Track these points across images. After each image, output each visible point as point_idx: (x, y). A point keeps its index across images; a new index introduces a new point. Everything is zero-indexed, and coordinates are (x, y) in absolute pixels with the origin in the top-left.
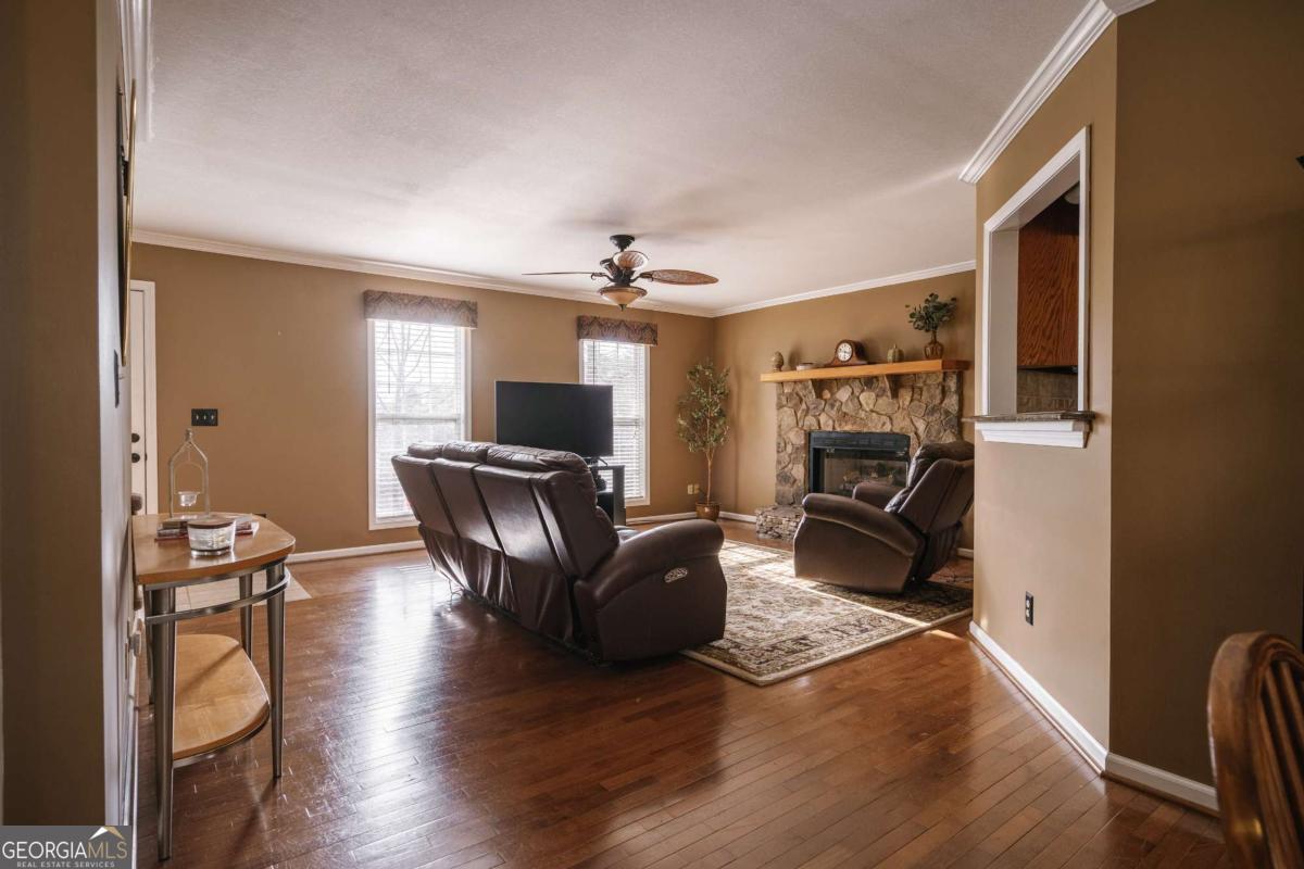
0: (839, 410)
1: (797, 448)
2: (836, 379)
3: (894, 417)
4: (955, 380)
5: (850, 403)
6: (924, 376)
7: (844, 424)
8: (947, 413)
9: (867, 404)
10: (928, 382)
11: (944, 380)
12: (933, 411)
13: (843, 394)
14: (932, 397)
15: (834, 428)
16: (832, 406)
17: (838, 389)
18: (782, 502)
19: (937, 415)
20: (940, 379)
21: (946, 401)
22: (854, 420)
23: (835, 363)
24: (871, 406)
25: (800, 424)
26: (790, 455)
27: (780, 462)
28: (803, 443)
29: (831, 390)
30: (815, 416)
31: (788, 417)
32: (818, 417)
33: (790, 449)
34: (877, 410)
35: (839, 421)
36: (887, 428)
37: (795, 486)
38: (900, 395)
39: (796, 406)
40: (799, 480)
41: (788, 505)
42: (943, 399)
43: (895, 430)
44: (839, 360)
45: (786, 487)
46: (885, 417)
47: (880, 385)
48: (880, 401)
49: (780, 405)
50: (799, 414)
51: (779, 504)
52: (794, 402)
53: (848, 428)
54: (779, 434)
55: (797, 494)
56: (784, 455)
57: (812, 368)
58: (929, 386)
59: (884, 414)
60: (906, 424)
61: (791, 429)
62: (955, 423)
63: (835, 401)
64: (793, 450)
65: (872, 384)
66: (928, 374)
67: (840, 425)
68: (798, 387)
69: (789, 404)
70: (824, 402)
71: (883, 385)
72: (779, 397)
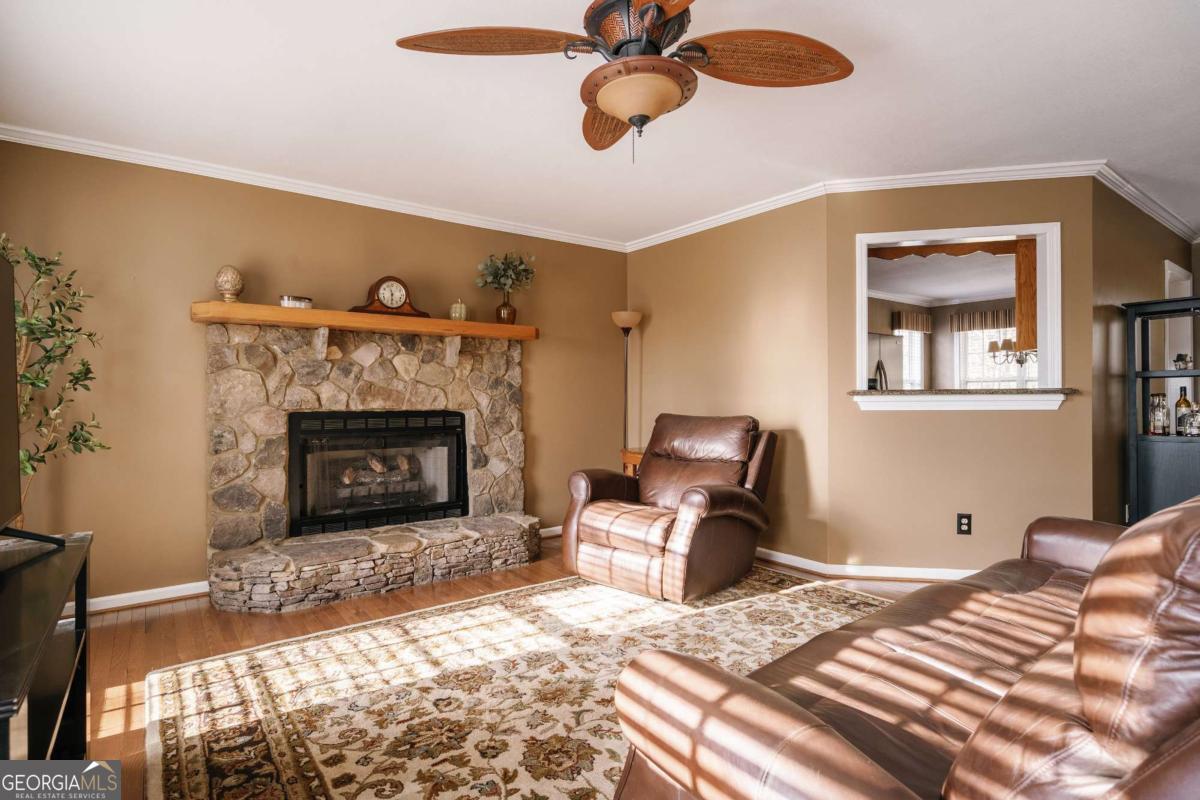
0: (357, 378)
1: (269, 443)
2: (352, 332)
3: (449, 389)
4: (519, 351)
5: (379, 370)
6: (488, 343)
7: (369, 399)
8: (510, 386)
9: (407, 371)
10: (492, 350)
11: (509, 349)
12: (497, 382)
13: (365, 356)
14: (496, 367)
15: (348, 405)
16: (346, 372)
17: (357, 347)
18: (228, 543)
19: (500, 388)
20: (506, 348)
21: (509, 373)
22: (388, 394)
23: (371, 304)
24: (413, 375)
25: (275, 401)
26: (248, 456)
27: (221, 471)
28: (283, 431)
29: (343, 347)
30: (309, 386)
31: (245, 386)
32: (317, 389)
33: (247, 444)
34: (422, 380)
35: (359, 394)
36: (440, 405)
37: (262, 508)
38: (460, 363)
39: (265, 369)
40: (274, 497)
41: (245, 545)
42: (506, 371)
43: (452, 407)
44: (377, 304)
45: (243, 514)
46: (437, 390)
47: (425, 347)
48: (428, 368)
49: (218, 365)
50: (273, 382)
51: (223, 548)
52: (259, 361)
53: (377, 405)
54: (218, 418)
55: (269, 522)
56: (236, 457)
57: (313, 307)
58: (492, 354)
59: (435, 386)
60: (465, 398)
61: (252, 409)
62: (519, 397)
63: (351, 364)
64: (256, 446)
65: (414, 345)
66: (491, 339)
67: (363, 401)
68: (270, 336)
69: (244, 363)
70: (330, 365)
71: (431, 347)
72: (216, 351)
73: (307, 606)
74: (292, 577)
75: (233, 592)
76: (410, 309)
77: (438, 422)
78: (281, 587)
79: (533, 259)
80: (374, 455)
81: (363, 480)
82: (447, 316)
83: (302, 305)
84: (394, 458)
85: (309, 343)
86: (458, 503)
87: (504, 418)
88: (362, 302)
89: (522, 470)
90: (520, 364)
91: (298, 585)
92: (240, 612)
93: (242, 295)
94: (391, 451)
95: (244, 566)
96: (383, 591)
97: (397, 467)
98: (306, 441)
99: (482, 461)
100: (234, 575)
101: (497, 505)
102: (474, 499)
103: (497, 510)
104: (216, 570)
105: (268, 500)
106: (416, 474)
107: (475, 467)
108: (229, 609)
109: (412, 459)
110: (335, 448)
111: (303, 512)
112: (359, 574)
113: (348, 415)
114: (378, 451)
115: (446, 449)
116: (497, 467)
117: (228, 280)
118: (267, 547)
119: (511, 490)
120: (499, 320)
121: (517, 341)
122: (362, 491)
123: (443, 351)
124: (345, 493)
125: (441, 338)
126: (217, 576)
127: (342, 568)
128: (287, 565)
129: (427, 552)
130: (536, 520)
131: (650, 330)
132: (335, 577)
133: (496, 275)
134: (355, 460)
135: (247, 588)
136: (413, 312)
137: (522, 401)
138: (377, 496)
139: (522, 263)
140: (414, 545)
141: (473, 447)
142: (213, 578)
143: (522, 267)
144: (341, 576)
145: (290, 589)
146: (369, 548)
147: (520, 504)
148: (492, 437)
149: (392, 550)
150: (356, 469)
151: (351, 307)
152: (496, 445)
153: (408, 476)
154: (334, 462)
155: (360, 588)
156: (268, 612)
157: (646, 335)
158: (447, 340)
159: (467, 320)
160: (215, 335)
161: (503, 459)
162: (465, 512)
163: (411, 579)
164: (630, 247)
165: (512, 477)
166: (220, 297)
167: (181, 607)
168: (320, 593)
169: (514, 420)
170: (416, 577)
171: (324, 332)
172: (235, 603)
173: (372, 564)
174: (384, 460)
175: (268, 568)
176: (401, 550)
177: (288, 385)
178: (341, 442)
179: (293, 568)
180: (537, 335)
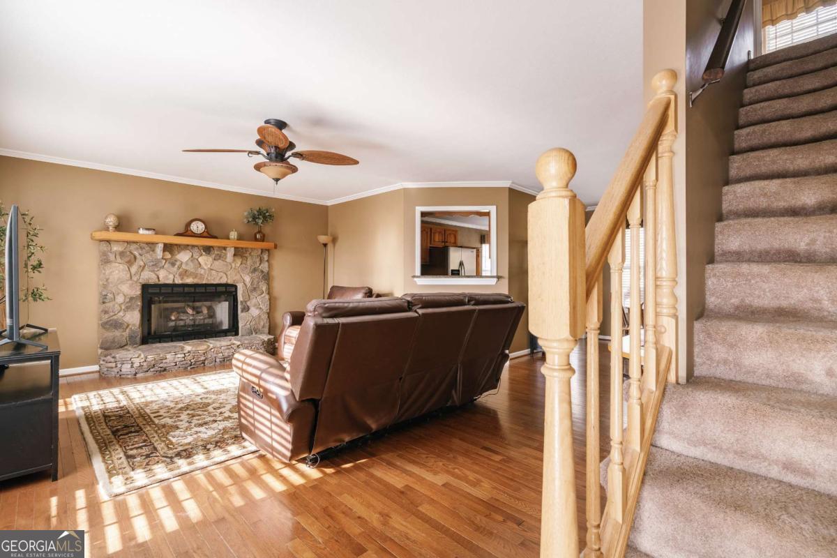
0: (179, 268)
1: (132, 299)
2: (176, 245)
3: (229, 273)
4: (267, 255)
5: (191, 264)
6: (250, 251)
7: (185, 278)
8: (262, 272)
9: (206, 264)
10: (252, 254)
11: (262, 253)
12: (255, 270)
13: (184, 257)
14: (255, 263)
15: (174, 281)
16: (173, 264)
17: (179, 253)
18: (108, 347)
19: (257, 273)
20: (260, 253)
21: (262, 265)
22: (195, 275)
23: (186, 233)
24: (209, 266)
25: (135, 279)
26: (120, 305)
27: (106, 312)
28: (139, 292)
29: (171, 252)
30: (153, 271)
31: (119, 271)
32: (157, 273)
33: (120, 299)
34: (214, 268)
35: (180, 275)
36: (224, 281)
37: (127, 330)
38: (234, 260)
39: (130, 263)
40: (134, 325)
41: (118, 348)
42: (260, 264)
43: (230, 282)
44: (189, 232)
45: (117, 333)
46: (222, 273)
47: (216, 252)
48: (217, 263)
49: (105, 261)
50: (134, 269)
51: (106, 349)
52: (127, 259)
53: (189, 281)
54: (105, 286)
55: (131, 337)
56: (114, 305)
57: (156, 234)
58: (252, 256)
59: (221, 272)
60: (238, 277)
61: (122, 282)
62: (267, 277)
63: (176, 261)
64: (125, 300)
65: (210, 251)
66: (252, 249)
67: (182, 279)
68: (133, 247)
69: (119, 260)
70: (164, 261)
71: (218, 253)
72: (104, 254)
73: (149, 374)
74: (143, 360)
75: (112, 368)
76: (208, 234)
77: (223, 289)
78: (136, 365)
79: (273, 210)
80: (188, 306)
81: (182, 318)
82: (228, 238)
83: (150, 232)
84: (200, 307)
85: (153, 251)
86: (233, 329)
87: (258, 287)
88: (182, 230)
89: (268, 314)
90: (268, 261)
91: (145, 364)
92: (115, 377)
93: (118, 228)
94: (198, 304)
95: (117, 355)
96: (189, 368)
97: (202, 312)
98: (151, 298)
99: (246, 309)
100: (113, 360)
101: (253, 331)
102: (242, 328)
103: (254, 333)
104: (103, 358)
105: (130, 326)
106: (212, 315)
107: (242, 311)
108: (110, 376)
109: (210, 308)
110: (166, 302)
111: (149, 333)
112: (176, 360)
113: (174, 286)
114: (191, 304)
115: (227, 303)
116: (254, 312)
117: (111, 221)
118: (130, 349)
119: (262, 323)
120: (256, 240)
121: (266, 250)
122: (182, 323)
123: (226, 255)
124: (172, 324)
125: (225, 248)
126: (104, 360)
127: (168, 357)
128: (140, 355)
129: (212, 350)
130: (273, 337)
131: (338, 244)
132: (164, 361)
133: (254, 218)
134: (178, 308)
135: (119, 366)
136: (208, 235)
137: (269, 279)
138: (189, 326)
139: (267, 212)
140: (205, 347)
141: (241, 302)
142: (102, 362)
143: (267, 214)
144: (167, 361)
145: (141, 366)
146: (182, 348)
147: (266, 330)
148: (252, 297)
149: (194, 349)
150: (179, 313)
151: (175, 233)
152: (254, 301)
153: (207, 316)
154: (167, 309)
155: (176, 367)
156: (129, 376)
157: (336, 247)
158: (228, 249)
159: (238, 240)
160: (104, 247)
161: (257, 308)
162: (237, 334)
163: (204, 363)
164: (329, 203)
165: (263, 317)
166: (107, 229)
167: (84, 377)
168: (156, 368)
169: (264, 289)
170: (206, 362)
171: (161, 246)
172: (113, 373)
173: (183, 355)
174: (193, 308)
175: (130, 356)
176: (198, 349)
177: (142, 271)
178: (171, 299)
179: (142, 356)
180: (276, 247)
